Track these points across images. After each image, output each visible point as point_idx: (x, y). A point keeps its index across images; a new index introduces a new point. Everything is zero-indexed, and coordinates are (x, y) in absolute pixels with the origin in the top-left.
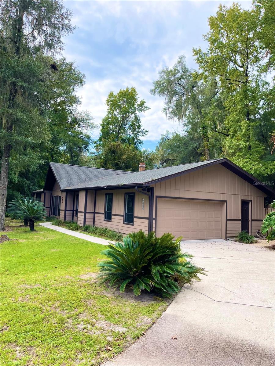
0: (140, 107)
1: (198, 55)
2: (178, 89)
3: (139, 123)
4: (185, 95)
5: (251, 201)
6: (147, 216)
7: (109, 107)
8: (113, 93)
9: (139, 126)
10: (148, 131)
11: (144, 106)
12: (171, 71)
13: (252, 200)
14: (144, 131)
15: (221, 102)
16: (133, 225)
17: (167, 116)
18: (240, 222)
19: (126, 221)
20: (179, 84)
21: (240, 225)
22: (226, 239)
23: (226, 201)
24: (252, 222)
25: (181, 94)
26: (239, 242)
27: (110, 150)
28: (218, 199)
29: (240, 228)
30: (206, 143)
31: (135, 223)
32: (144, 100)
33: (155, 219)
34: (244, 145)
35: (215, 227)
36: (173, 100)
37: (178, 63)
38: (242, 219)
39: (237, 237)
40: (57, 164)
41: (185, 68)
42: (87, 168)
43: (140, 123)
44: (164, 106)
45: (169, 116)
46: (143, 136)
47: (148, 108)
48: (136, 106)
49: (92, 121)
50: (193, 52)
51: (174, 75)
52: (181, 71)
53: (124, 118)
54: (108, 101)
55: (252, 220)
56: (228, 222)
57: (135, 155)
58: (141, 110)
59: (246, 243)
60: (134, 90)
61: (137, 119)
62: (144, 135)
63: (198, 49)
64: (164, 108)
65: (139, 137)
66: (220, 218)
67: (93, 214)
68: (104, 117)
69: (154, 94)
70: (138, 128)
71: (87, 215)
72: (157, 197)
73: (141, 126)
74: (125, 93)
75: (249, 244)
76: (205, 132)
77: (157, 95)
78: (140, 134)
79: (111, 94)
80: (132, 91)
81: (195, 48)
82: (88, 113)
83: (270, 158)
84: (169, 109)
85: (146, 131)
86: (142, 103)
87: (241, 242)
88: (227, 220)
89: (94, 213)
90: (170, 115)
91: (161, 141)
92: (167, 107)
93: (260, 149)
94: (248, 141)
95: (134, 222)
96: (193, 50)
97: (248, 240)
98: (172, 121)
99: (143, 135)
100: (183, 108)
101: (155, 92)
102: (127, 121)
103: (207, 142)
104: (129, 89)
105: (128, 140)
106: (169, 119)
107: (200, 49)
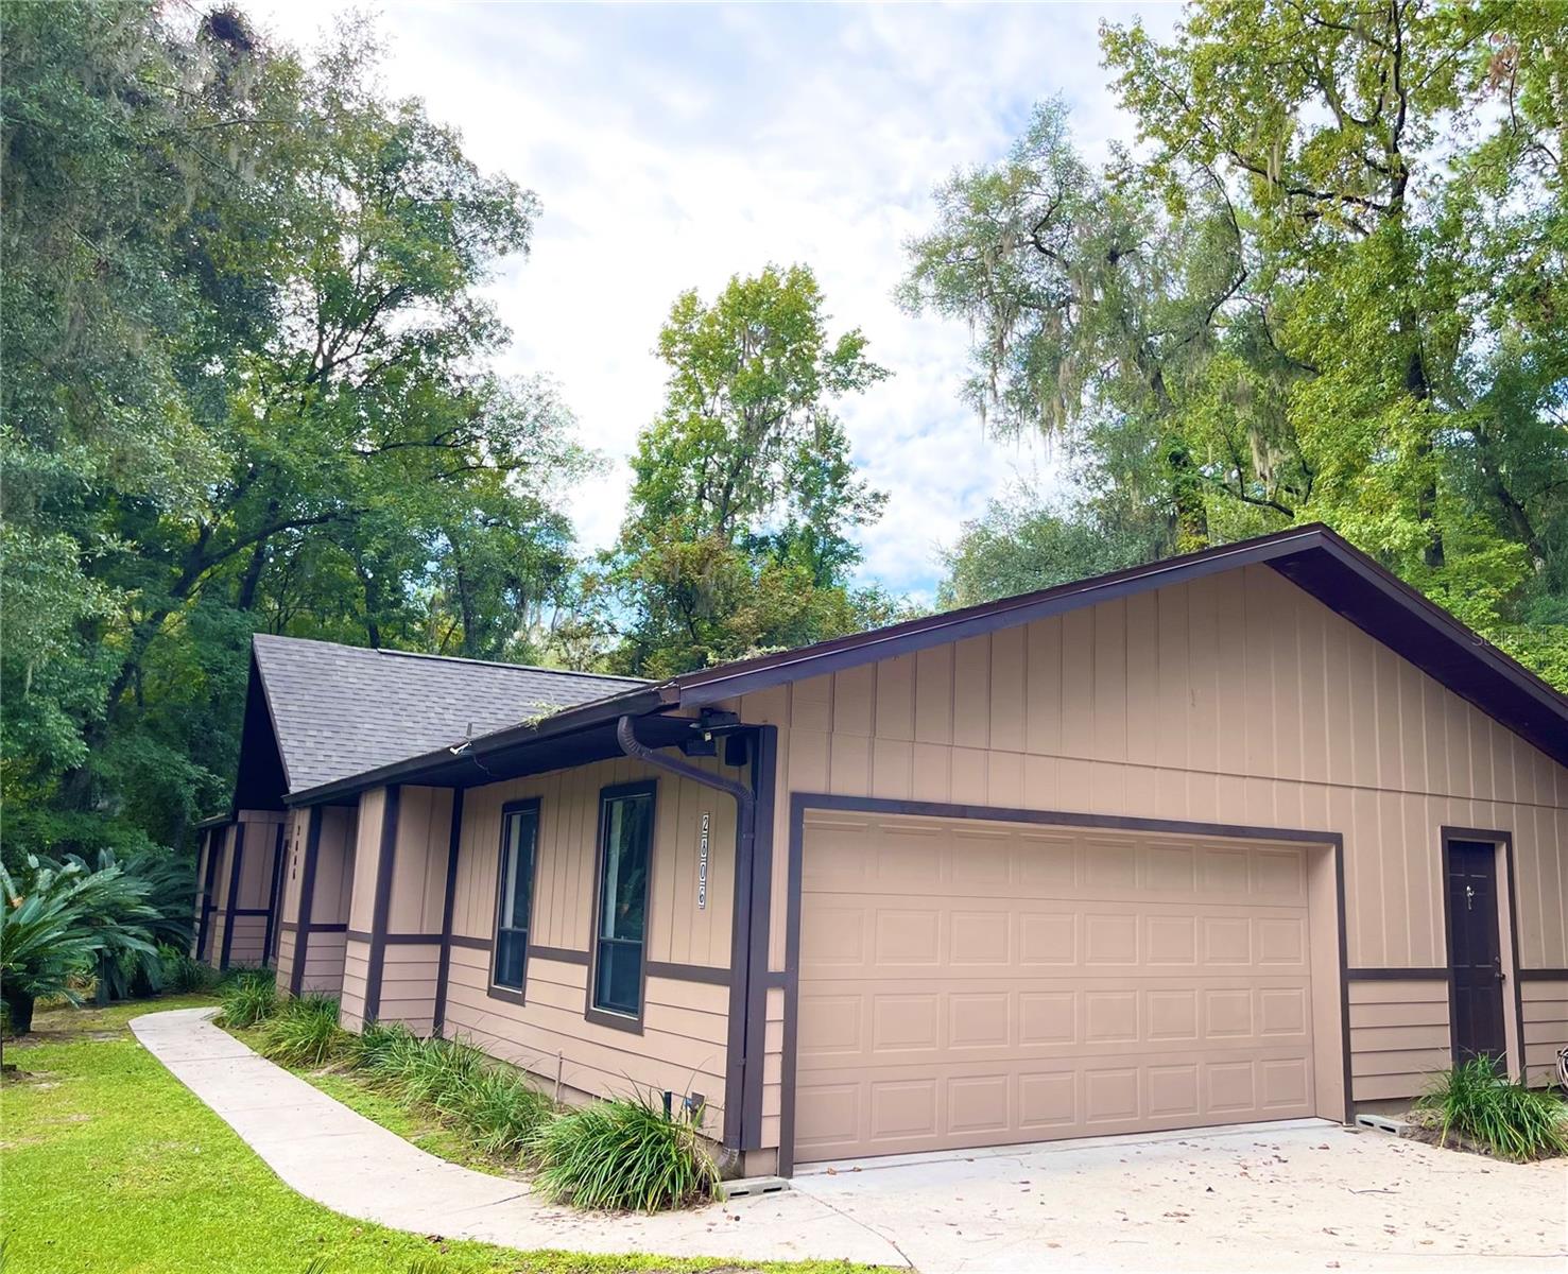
0: (839, 368)
1: (1131, 60)
2: (1038, 276)
3: (838, 458)
4: (1073, 308)
5: (1506, 837)
6: (722, 960)
7: (675, 368)
8: (693, 299)
9: (839, 473)
10: (886, 497)
11: (859, 360)
12: (997, 179)
13: (1509, 834)
14: (867, 493)
15: (1266, 331)
16: (637, 1029)
17: (988, 418)
18: (1442, 991)
19: (607, 999)
20: (1043, 250)
21: (1444, 1014)
22: (1350, 1120)
23: (1336, 840)
24: (1524, 987)
25: (1053, 304)
26: (1452, 1145)
27: (665, 583)
28: (1277, 823)
29: (1445, 1037)
30: (1194, 539)
31: (651, 1016)
32: (859, 330)
33: (789, 982)
34: (1408, 536)
35: (1267, 1030)
36: (1015, 337)
37: (1031, 141)
38: (1456, 969)
39: (1430, 1101)
40: (302, 645)
41: (1070, 163)
42: (490, 669)
43: (845, 458)
44: (970, 371)
45: (994, 421)
46: (860, 520)
47: (880, 374)
48: (817, 366)
49: (569, 435)
50: (1104, 48)
51: (1011, 198)
52: (1048, 180)
53: (754, 429)
54: (668, 339)
55: (1522, 976)
56: (1358, 992)
57: (804, 611)
58: (844, 383)
59: (1510, 1152)
60: (803, 281)
61: (826, 435)
62: (867, 515)
63: (1129, 28)
64: (970, 377)
65: (841, 524)
66: (1297, 959)
67: (434, 952)
68: (652, 421)
69: (916, 310)
70: (834, 482)
71: (392, 952)
72: (800, 801)
73: (847, 469)
74: (758, 292)
75: (1531, 1165)
76: (1186, 482)
77: (930, 313)
78: (846, 511)
79: (683, 301)
80: (793, 283)
81: (1112, 21)
82: (544, 388)
83: (1554, 612)
84: (994, 385)
85: (876, 496)
86: (851, 348)
87: (1465, 1148)
88: (1349, 976)
89: (445, 940)
90: (1001, 417)
91: (963, 552)
92: (984, 372)
93: (1498, 556)
94: (1425, 515)
95: (648, 1009)
96: (1102, 32)
97: (1521, 1128)
98: (1013, 444)
99: (861, 515)
100: (1064, 367)
101: (917, 297)
102: (776, 441)
103: (1198, 533)
104: (778, 275)
105: (779, 541)
106: (995, 436)
107: (1139, 30)
